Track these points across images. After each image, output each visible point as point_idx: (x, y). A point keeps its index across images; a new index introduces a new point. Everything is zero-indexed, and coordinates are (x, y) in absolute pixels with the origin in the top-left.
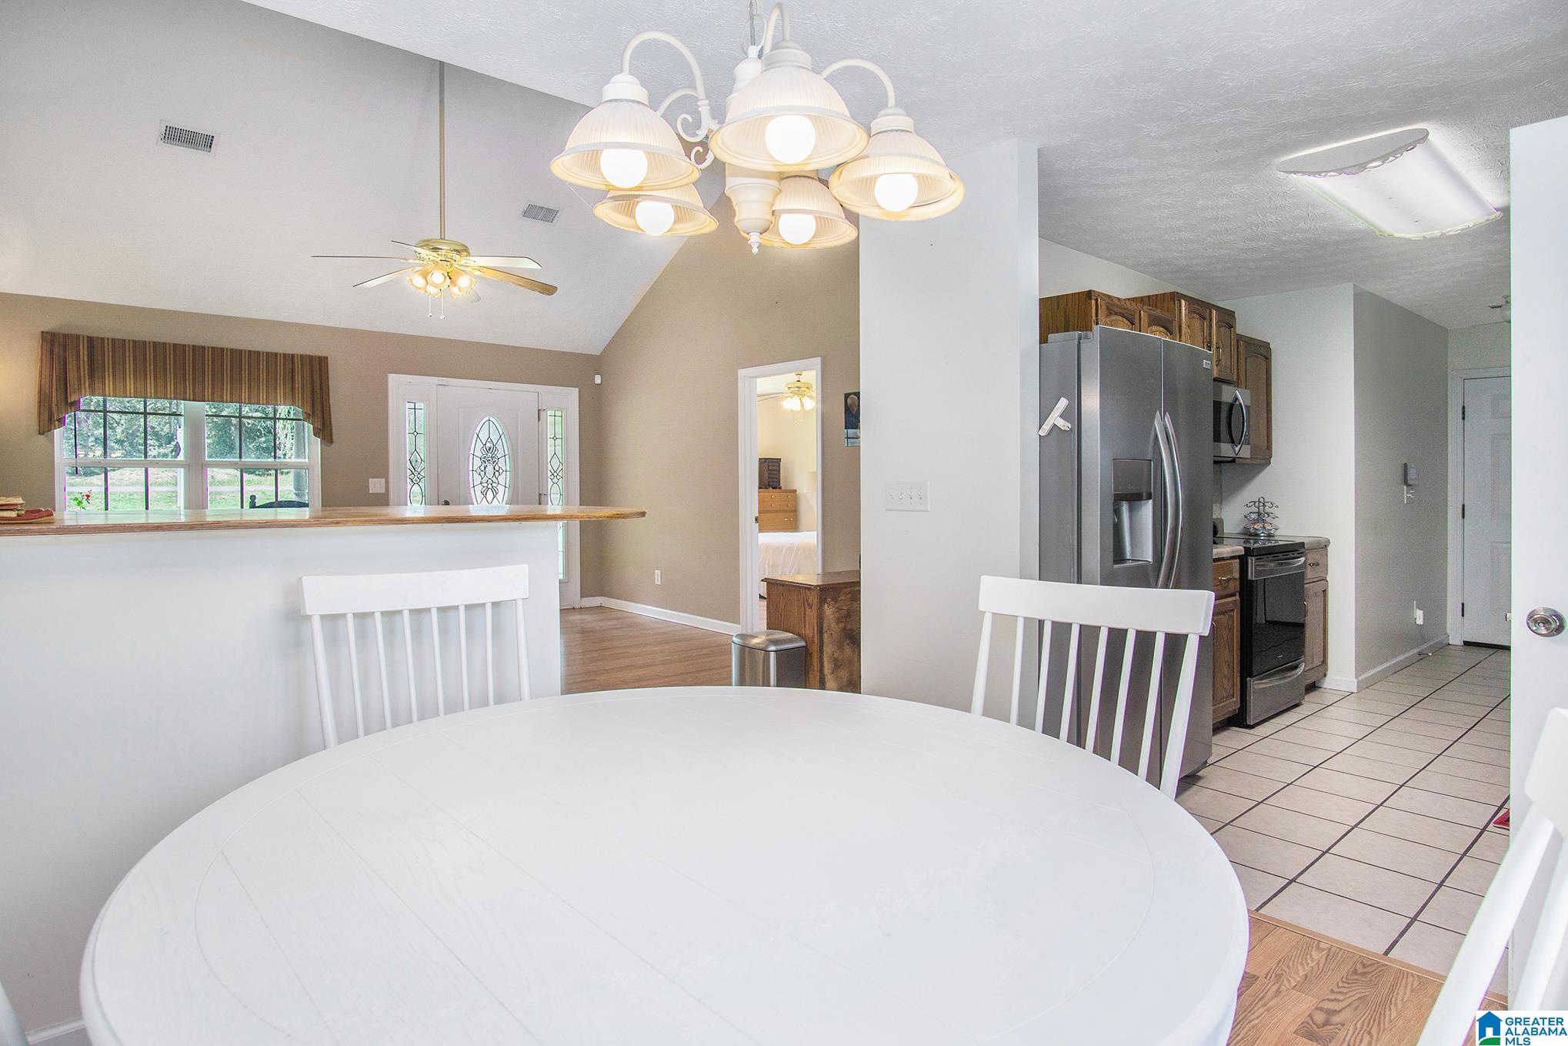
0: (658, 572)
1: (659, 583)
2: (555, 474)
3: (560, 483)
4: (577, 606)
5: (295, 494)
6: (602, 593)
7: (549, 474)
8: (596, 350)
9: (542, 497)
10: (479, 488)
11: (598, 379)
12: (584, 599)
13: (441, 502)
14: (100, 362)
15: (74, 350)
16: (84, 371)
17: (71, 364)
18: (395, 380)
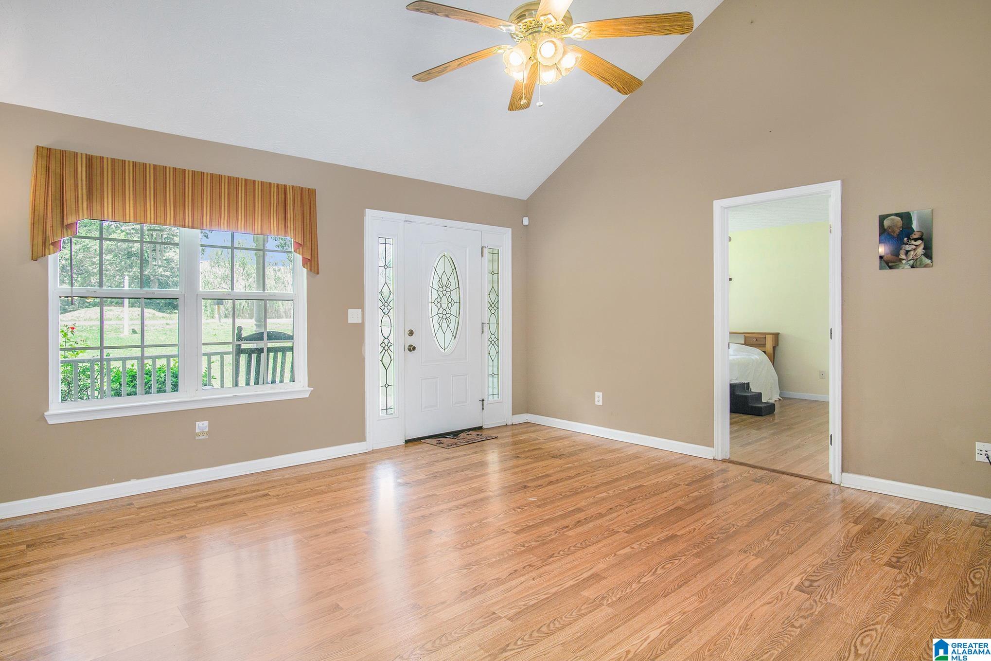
0: (598, 394)
1: (601, 404)
2: (493, 305)
4: (511, 423)
5: (255, 325)
6: (528, 411)
7: (489, 305)
8: (525, 195)
9: (484, 325)
10: (436, 319)
11: (526, 221)
12: (516, 416)
13: (407, 332)
14: (99, 182)
15: (72, 170)
16: (82, 191)
17: (68, 183)
18: (370, 215)
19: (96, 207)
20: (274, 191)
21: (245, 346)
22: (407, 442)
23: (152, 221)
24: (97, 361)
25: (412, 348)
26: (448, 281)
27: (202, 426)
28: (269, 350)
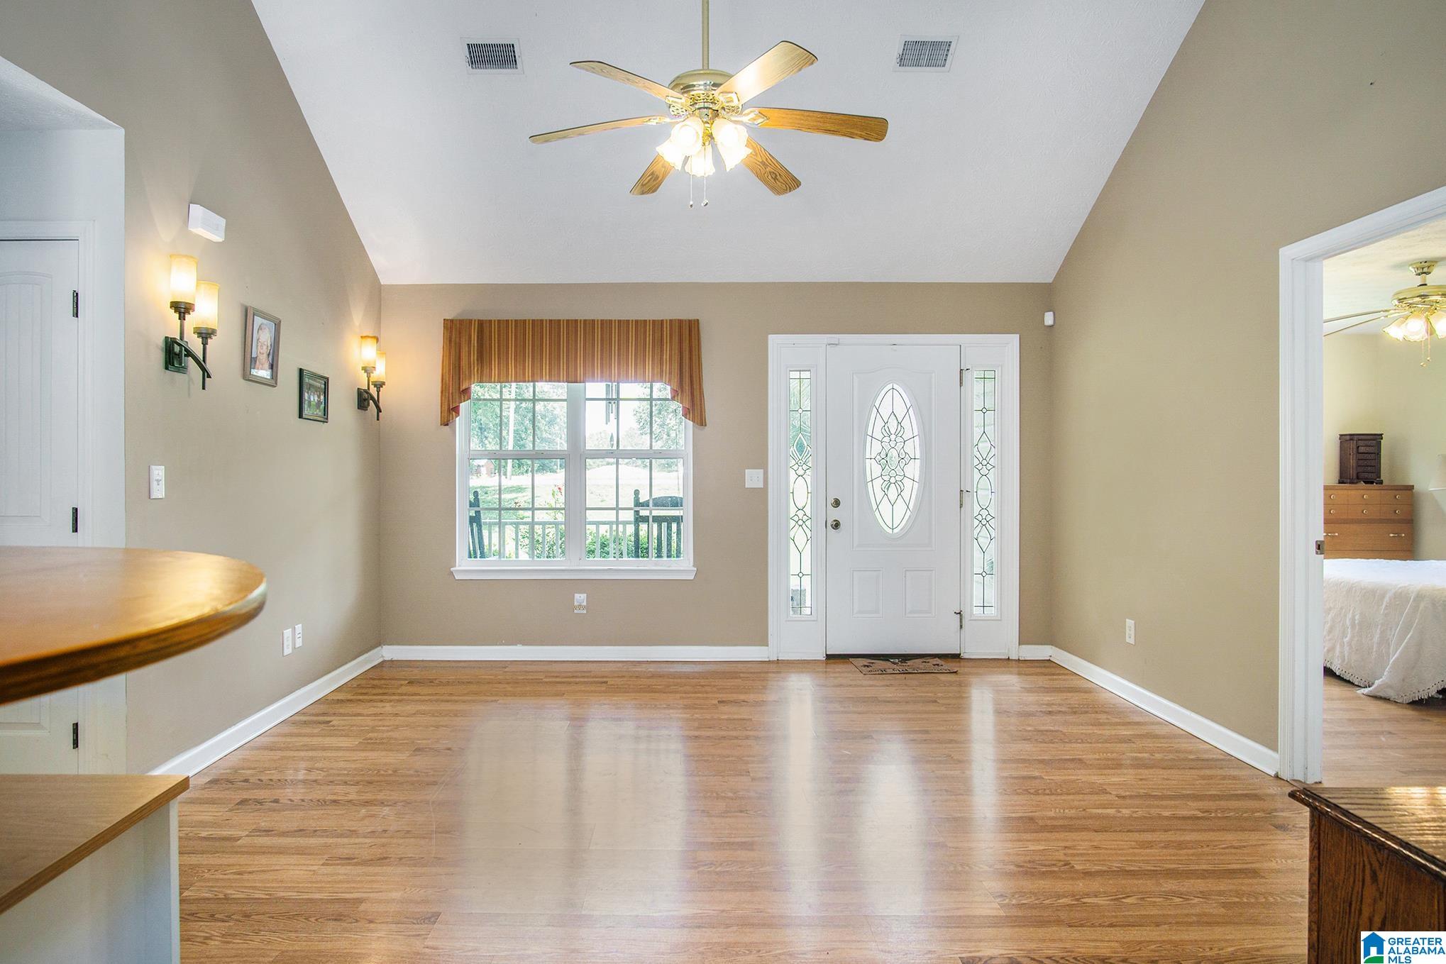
0: (1130, 623)
1: (1133, 642)
2: (985, 462)
3: (991, 476)
4: (1014, 657)
6: (1050, 640)
7: (976, 462)
8: (1045, 275)
9: (965, 494)
10: (878, 482)
11: (1049, 319)
12: (1023, 646)
13: (830, 500)
14: (488, 345)
15: (467, 337)
16: (474, 357)
17: (464, 350)
18: (774, 340)
19: (486, 371)
20: (649, 328)
21: (644, 513)
22: (829, 657)
23: (530, 379)
24: (495, 524)
25: (836, 525)
26: (899, 426)
27: (580, 598)
28: (656, 519)
